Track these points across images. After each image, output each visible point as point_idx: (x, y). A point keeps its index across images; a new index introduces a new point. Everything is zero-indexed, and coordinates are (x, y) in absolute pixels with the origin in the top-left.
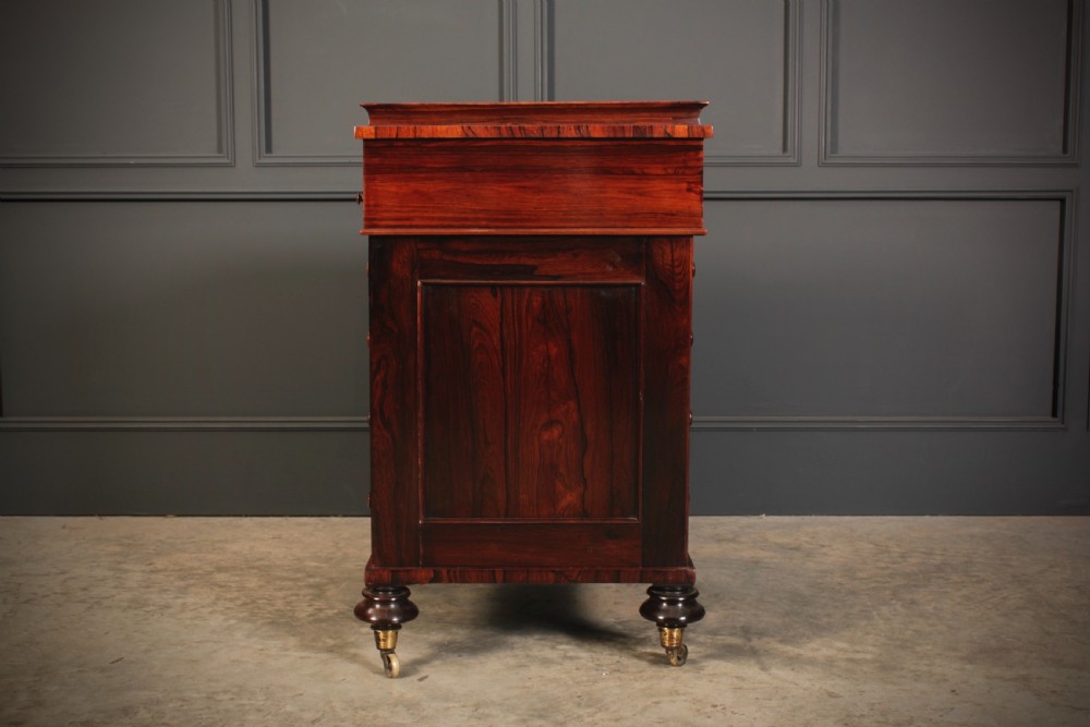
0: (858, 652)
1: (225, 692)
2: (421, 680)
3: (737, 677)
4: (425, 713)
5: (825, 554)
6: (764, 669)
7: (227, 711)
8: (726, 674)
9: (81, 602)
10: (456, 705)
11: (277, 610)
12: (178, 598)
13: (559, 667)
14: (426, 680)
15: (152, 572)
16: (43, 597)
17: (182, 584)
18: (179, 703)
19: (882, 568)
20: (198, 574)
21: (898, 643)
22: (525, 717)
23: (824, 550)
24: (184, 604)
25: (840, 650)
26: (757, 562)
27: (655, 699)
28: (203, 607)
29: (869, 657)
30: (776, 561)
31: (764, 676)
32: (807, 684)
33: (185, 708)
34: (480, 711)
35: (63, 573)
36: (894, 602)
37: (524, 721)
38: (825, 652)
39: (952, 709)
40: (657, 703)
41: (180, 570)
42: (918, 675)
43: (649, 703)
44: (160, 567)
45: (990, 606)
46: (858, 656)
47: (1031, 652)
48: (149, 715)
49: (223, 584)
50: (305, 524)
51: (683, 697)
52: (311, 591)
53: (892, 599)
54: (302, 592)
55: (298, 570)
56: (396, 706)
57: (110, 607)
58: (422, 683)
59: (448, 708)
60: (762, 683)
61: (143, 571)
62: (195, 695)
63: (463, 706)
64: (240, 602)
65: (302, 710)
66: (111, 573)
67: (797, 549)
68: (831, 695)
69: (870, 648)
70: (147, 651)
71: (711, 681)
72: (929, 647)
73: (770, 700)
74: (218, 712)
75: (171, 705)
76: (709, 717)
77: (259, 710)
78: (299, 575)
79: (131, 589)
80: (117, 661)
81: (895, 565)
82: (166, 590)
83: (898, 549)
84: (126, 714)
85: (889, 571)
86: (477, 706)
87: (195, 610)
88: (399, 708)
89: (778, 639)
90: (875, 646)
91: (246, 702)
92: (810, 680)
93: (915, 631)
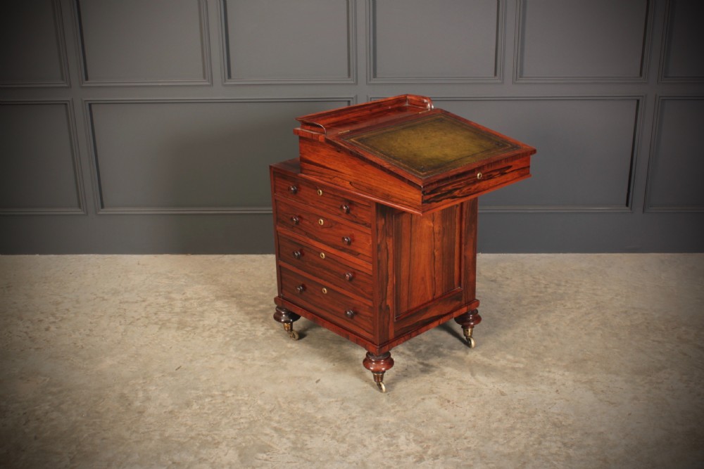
0: (517, 362)
1: (230, 391)
2: (317, 382)
3: (460, 381)
4: (319, 406)
5: (508, 285)
6: (473, 375)
7: (232, 404)
8: (455, 378)
9: (156, 323)
10: (333, 400)
11: (248, 330)
12: (200, 320)
14: (320, 382)
15: (186, 300)
16: (138, 319)
17: (200, 309)
18: (210, 399)
19: (535, 297)
20: (208, 302)
21: (536, 355)
22: (364, 409)
23: (508, 282)
24: (204, 325)
25: (508, 360)
27: (422, 397)
28: (212, 328)
29: (521, 366)
30: (484, 290)
31: (472, 381)
32: (492, 386)
33: (214, 402)
34: (344, 404)
35: (144, 301)
36: (537, 324)
37: (364, 411)
38: (503, 362)
39: (555, 404)
40: (423, 399)
41: (199, 298)
42: (543, 380)
43: (420, 399)
44: (189, 296)
45: (582, 327)
46: (517, 365)
47: (596, 362)
48: (198, 407)
49: (220, 309)
51: (435, 395)
52: (262, 315)
53: (537, 322)
54: (258, 316)
55: (255, 298)
56: (306, 401)
57: (170, 328)
58: (318, 384)
59: (330, 403)
60: (470, 385)
61: (181, 299)
62: (216, 393)
63: (337, 401)
64: (229, 324)
65: (265, 404)
66: (167, 301)
67: (494, 281)
68: (503, 394)
69: (523, 360)
71: (448, 384)
72: (550, 359)
73: (474, 397)
74: (228, 405)
75: (207, 400)
76: (446, 409)
77: (246, 404)
78: (256, 302)
79: (177, 314)
80: (179, 368)
81: (541, 295)
82: (194, 314)
83: (544, 282)
84: (188, 406)
85: (537, 299)
86: (343, 401)
87: (209, 329)
88: (308, 402)
89: (481, 352)
90: (525, 358)
91: (239, 398)
92: (493, 383)
93: (545, 346)
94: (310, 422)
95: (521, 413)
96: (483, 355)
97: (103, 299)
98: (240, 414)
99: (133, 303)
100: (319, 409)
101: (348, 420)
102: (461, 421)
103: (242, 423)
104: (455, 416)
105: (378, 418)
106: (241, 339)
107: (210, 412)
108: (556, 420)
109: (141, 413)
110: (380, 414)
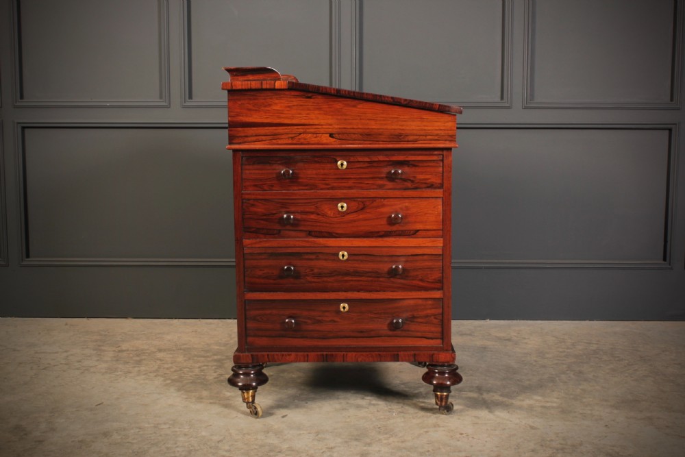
0: (548, 402)
1: (165, 424)
2: (283, 417)
3: (475, 417)
4: (286, 437)
5: (526, 343)
6: (491, 412)
7: (167, 435)
8: (467, 415)
9: (77, 369)
10: (305, 432)
11: (196, 375)
12: (135, 367)
13: (367, 410)
14: (287, 417)
15: (119, 351)
16: (54, 366)
17: (138, 359)
18: (137, 430)
19: (561, 352)
20: (147, 353)
21: (572, 397)
22: (347, 440)
23: (525, 341)
24: (139, 371)
25: (537, 400)
26: (485, 348)
27: (425, 430)
28: (150, 373)
29: (555, 405)
30: (496, 347)
31: (490, 416)
32: (518, 421)
33: (141, 433)
34: (320, 436)
35: (66, 352)
37: (346, 442)
38: (528, 402)
39: (606, 437)
40: (427, 432)
41: (136, 351)
42: (585, 416)
43: (422, 432)
44: (124, 349)
45: (627, 375)
46: (548, 404)
47: (653, 402)
48: (119, 437)
49: (162, 359)
50: (211, 324)
51: (443, 429)
52: (215, 364)
53: (567, 371)
54: (210, 364)
55: (207, 351)
56: (268, 433)
57: (95, 372)
58: (284, 419)
59: (300, 434)
60: (489, 420)
61: (114, 351)
62: (147, 425)
63: (309, 433)
64: (172, 370)
65: (212, 435)
66: (95, 352)
67: (509, 340)
68: (532, 428)
69: (555, 400)
70: (118, 398)
71: (459, 419)
72: (591, 399)
73: (495, 430)
74: (161, 436)
75: (132, 431)
76: (458, 441)
77: (185, 435)
78: (208, 354)
79: (107, 362)
80: (99, 404)
81: (569, 350)
82: (128, 363)
83: (570, 341)
84: (106, 437)
85: (565, 353)
86: (318, 433)
87: (146, 374)
88: (270, 434)
89: (499, 394)
90: (558, 398)
91: (177, 430)
92: (519, 418)
93: (582, 389)
94: (271, 451)
95: (561, 444)
96: (501, 395)
97: (14, 350)
98: (176, 444)
99: (50, 353)
100: (285, 440)
101: (324, 450)
102: (480, 451)
103: (178, 451)
104: (472, 446)
105: (365, 448)
106: (186, 381)
107: (135, 441)
108: (611, 451)
109: (40, 442)
110: (370, 444)
